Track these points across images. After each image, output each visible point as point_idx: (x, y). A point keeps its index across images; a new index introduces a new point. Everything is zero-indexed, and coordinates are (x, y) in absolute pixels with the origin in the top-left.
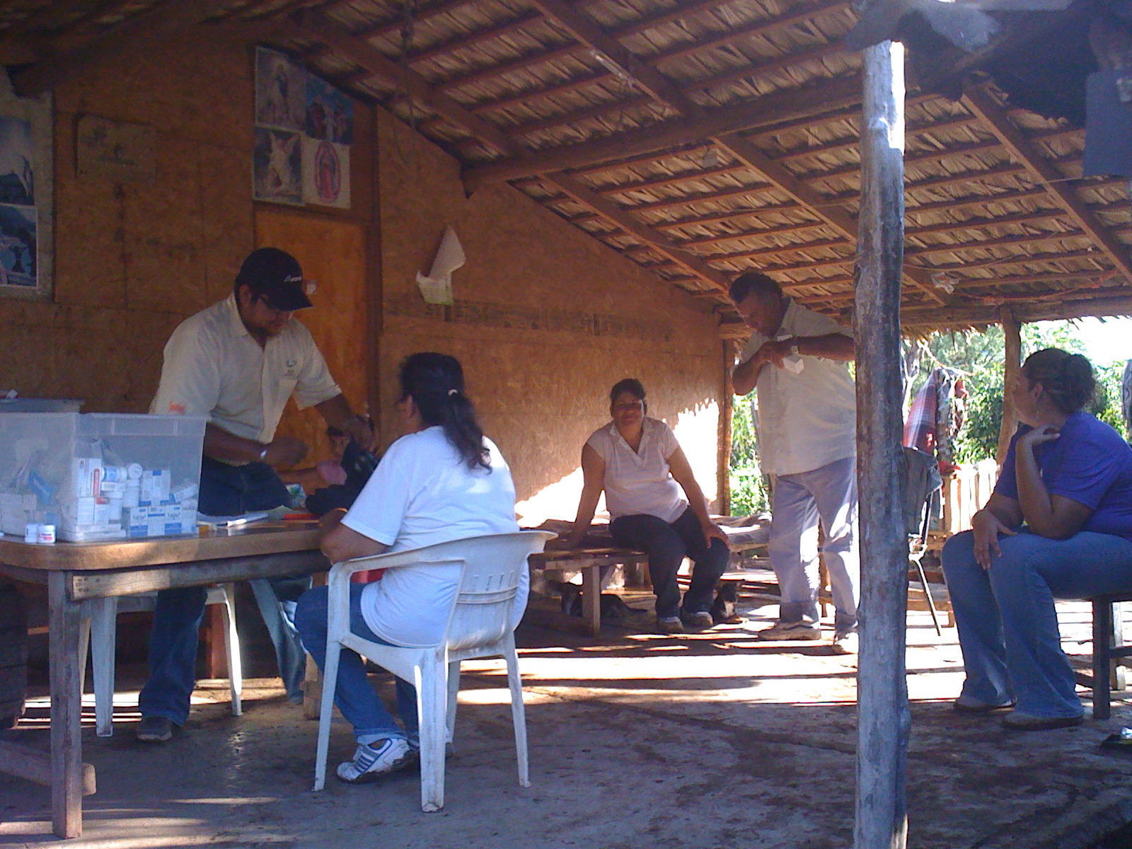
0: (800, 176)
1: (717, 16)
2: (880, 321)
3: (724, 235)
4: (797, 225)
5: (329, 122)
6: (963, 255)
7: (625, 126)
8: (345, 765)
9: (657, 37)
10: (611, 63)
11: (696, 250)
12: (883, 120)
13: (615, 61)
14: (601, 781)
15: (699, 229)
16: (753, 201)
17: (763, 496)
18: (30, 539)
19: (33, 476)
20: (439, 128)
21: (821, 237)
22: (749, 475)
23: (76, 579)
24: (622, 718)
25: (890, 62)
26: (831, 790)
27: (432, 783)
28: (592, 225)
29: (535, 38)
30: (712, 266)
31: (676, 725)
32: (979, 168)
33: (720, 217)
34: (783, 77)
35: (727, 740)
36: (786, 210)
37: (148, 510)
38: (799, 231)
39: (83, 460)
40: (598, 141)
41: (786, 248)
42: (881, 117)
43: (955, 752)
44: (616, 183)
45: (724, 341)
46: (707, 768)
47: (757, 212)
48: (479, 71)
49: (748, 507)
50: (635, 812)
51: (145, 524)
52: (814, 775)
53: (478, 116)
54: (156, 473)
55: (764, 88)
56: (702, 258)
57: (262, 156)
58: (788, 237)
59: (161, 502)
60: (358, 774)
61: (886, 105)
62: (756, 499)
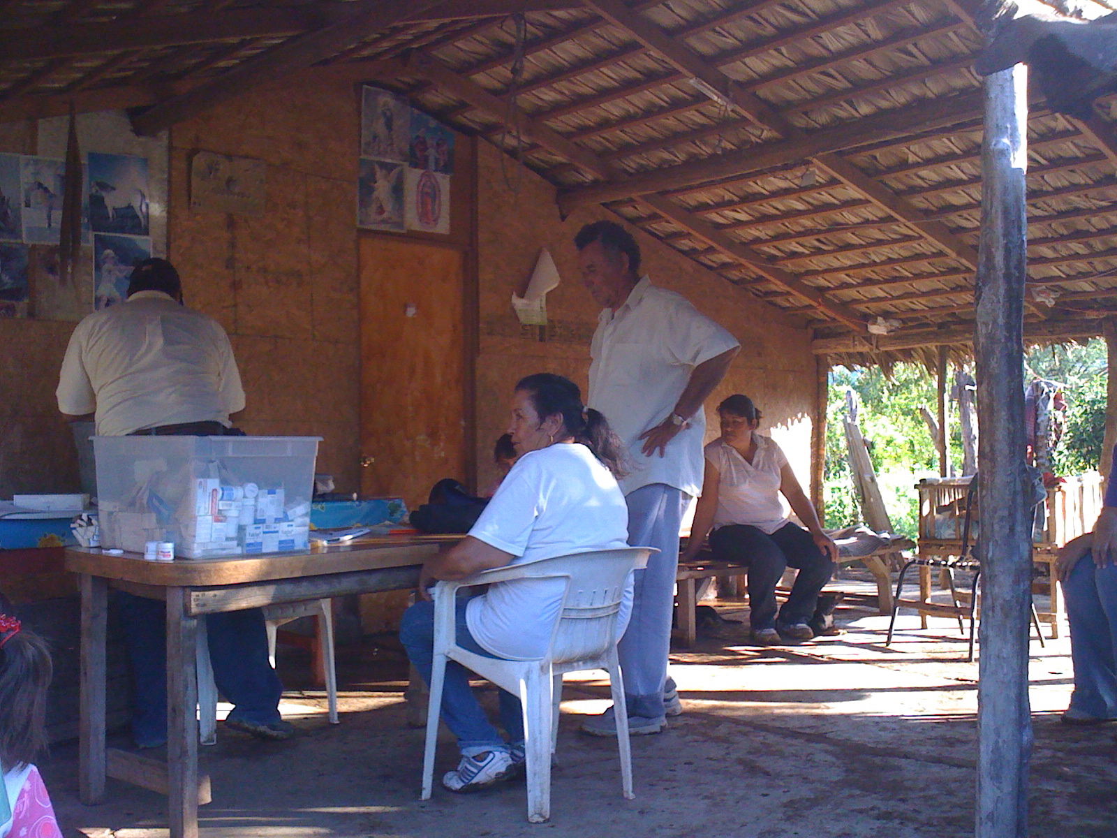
0: (898, 193)
1: (819, 43)
2: (1003, 340)
3: (818, 252)
4: (895, 241)
5: (432, 153)
6: (1065, 268)
7: (724, 149)
8: (450, 774)
9: (758, 64)
10: (709, 89)
11: (790, 266)
12: (1006, 141)
13: (714, 87)
14: (705, 794)
15: (794, 246)
16: (849, 217)
17: (856, 507)
18: (150, 557)
19: (153, 496)
20: (536, 155)
21: (918, 252)
22: (842, 487)
23: (194, 594)
24: (722, 730)
25: (1013, 84)
26: (941, 805)
27: (538, 794)
28: (685, 244)
29: (635, 69)
30: (805, 282)
31: (778, 738)
32: (1083, 182)
33: (817, 234)
34: (885, 99)
35: (831, 753)
36: (884, 227)
37: (263, 528)
38: (896, 247)
39: (202, 480)
40: (694, 163)
41: (882, 263)
42: (1003, 137)
43: (1066, 766)
44: (711, 203)
45: (817, 356)
46: (813, 782)
47: (853, 228)
48: (580, 101)
49: (840, 518)
50: (743, 826)
51: (259, 540)
52: (923, 789)
53: (575, 143)
54: (271, 492)
55: (865, 109)
56: (795, 274)
57: (367, 186)
58: (886, 252)
59: (276, 519)
60: (462, 784)
61: (1009, 126)
62: (849, 511)
